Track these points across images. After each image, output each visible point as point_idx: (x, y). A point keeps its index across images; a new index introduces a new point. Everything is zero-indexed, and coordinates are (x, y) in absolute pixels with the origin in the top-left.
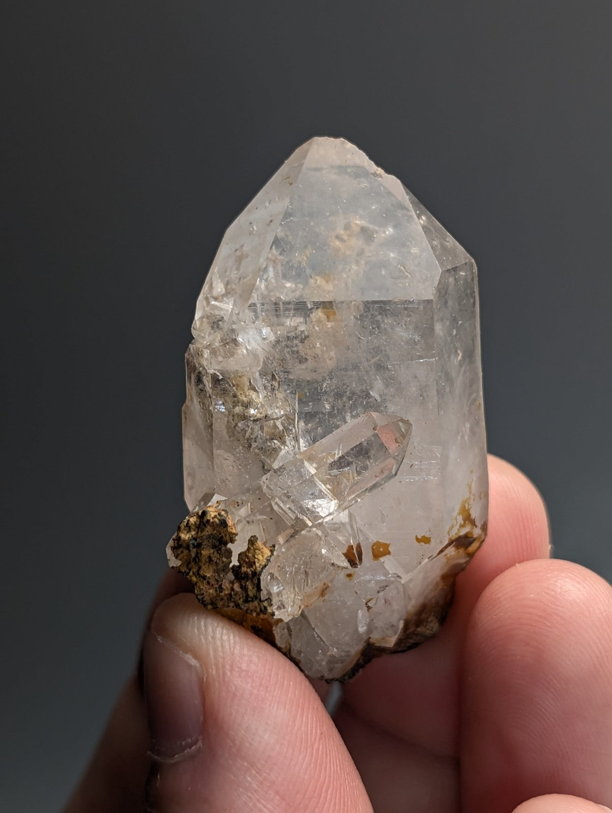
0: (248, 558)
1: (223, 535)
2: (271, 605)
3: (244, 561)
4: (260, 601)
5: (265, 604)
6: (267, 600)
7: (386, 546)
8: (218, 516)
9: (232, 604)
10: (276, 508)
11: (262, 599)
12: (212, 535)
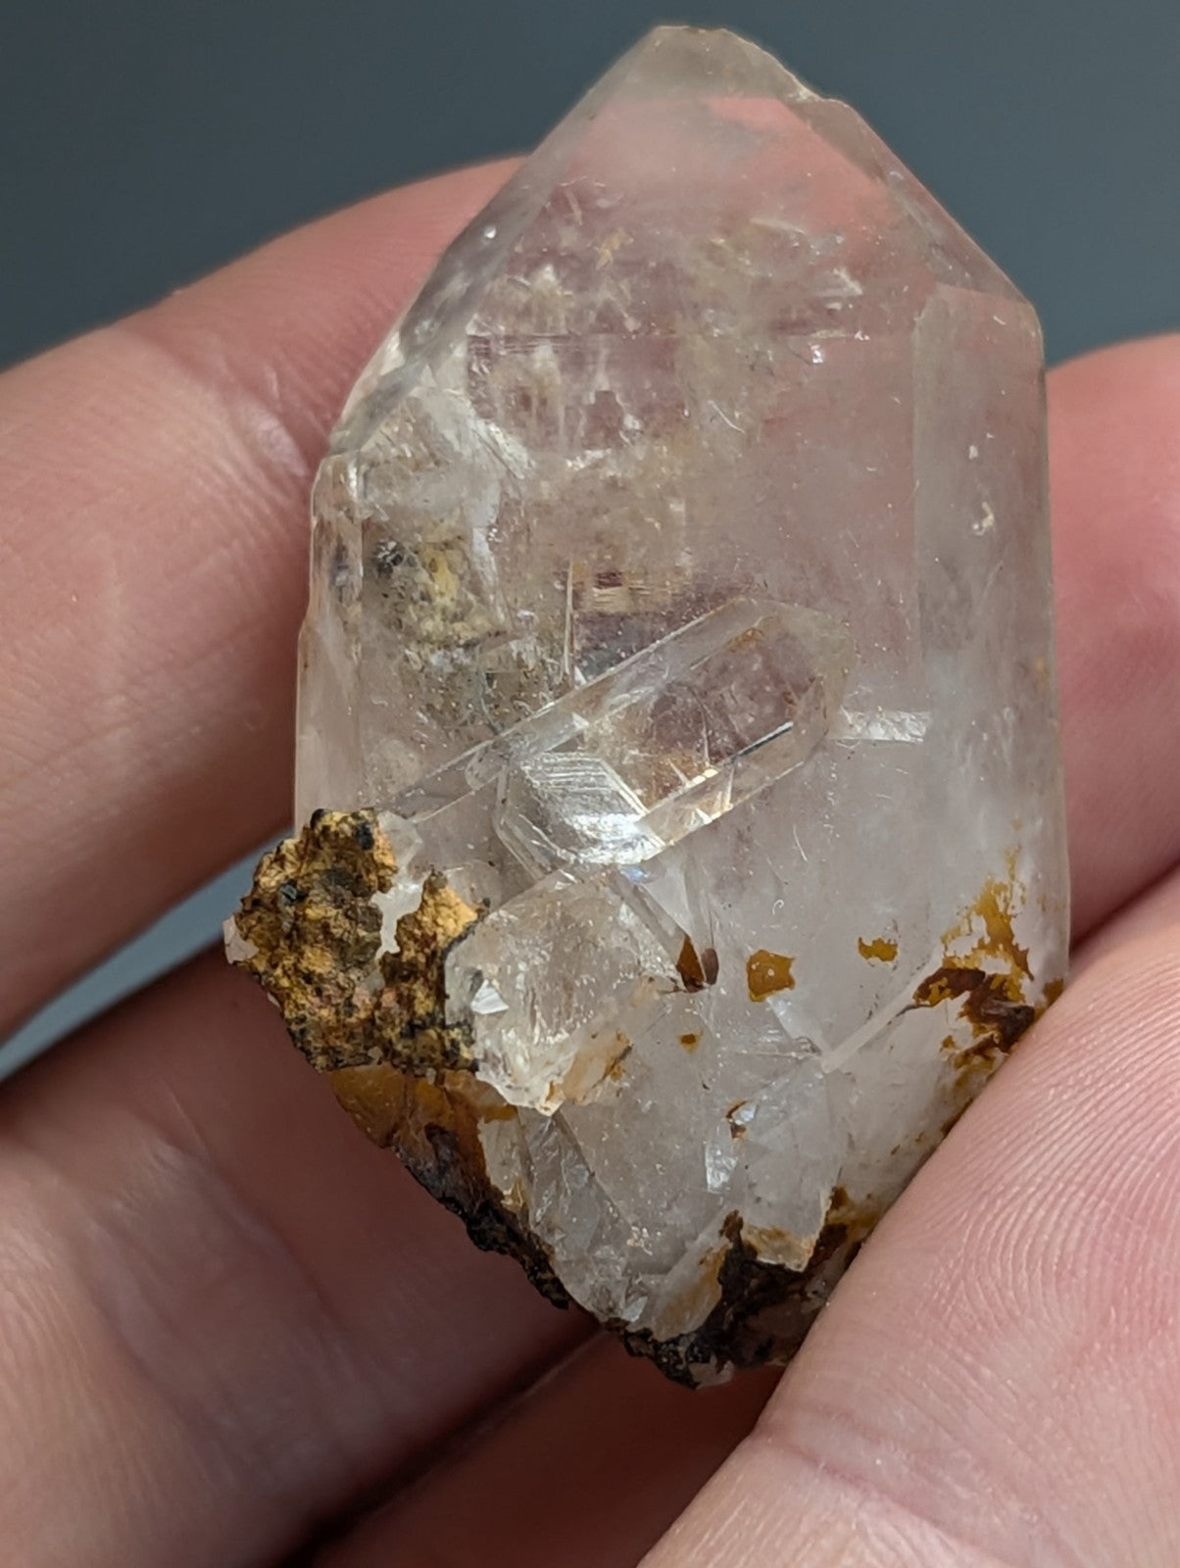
0: (420, 928)
1: (363, 870)
2: (471, 1042)
3: (412, 936)
4: (443, 1026)
5: (455, 1034)
6: (459, 1025)
7: (784, 963)
8: (350, 819)
10: (502, 835)
11: (448, 1022)
12: (334, 870)
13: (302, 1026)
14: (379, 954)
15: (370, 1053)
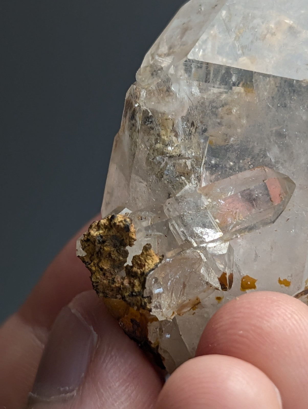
0: (140, 261)
1: (125, 239)
2: (150, 302)
3: (137, 263)
4: (143, 296)
5: (146, 300)
6: (148, 297)
7: (254, 281)
8: (123, 222)
9: (119, 296)
10: (171, 228)
11: (144, 296)
12: (115, 236)
13: (97, 284)
14: (125, 265)
15: (117, 296)
